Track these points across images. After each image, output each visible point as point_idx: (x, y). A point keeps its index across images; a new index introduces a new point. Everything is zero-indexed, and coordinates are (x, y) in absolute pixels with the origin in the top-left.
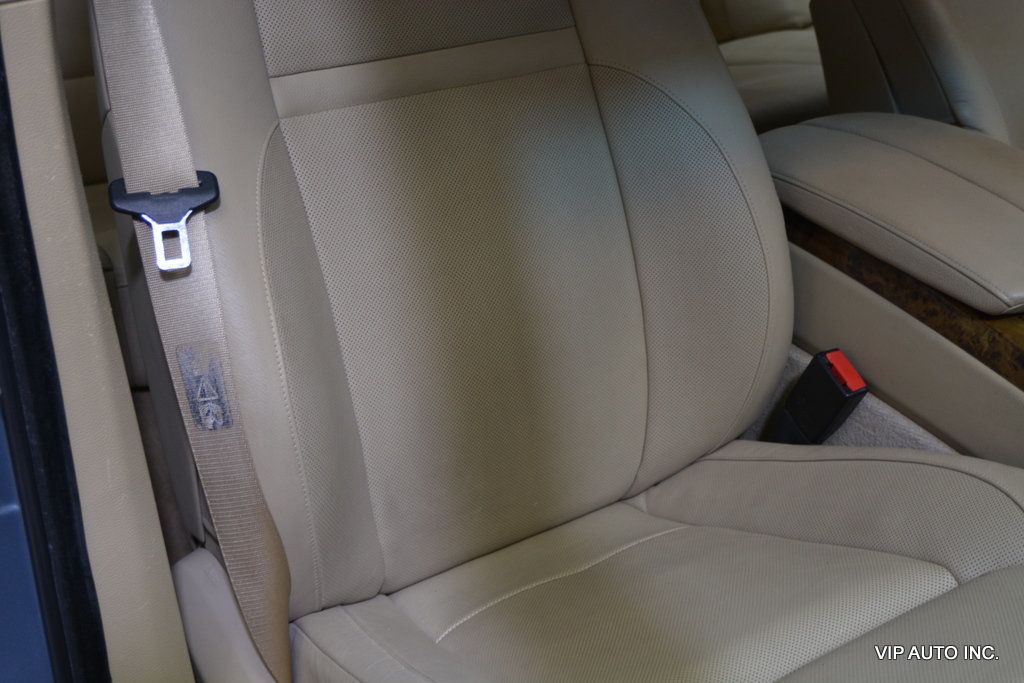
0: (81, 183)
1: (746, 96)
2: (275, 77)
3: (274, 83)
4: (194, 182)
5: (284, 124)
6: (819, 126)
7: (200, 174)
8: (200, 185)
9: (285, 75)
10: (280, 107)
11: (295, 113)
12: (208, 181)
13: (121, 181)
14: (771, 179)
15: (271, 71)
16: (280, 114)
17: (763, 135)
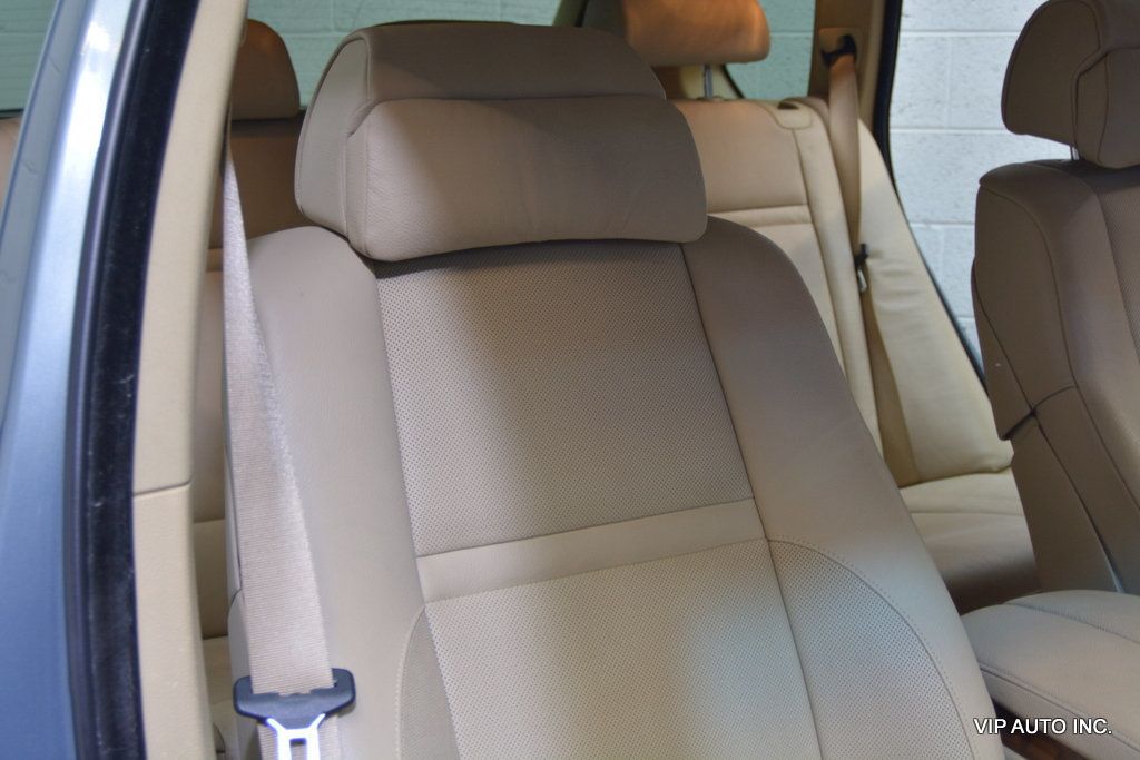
0: (199, 635)
1: (937, 555)
2: (423, 556)
3: (422, 564)
4: (328, 681)
5: (430, 609)
6: (1030, 607)
7: (336, 672)
8: (336, 685)
9: (432, 554)
10: (427, 592)
11: (443, 596)
12: (344, 681)
13: (248, 679)
14: (980, 672)
15: (419, 549)
16: (426, 597)
17: (966, 616)
